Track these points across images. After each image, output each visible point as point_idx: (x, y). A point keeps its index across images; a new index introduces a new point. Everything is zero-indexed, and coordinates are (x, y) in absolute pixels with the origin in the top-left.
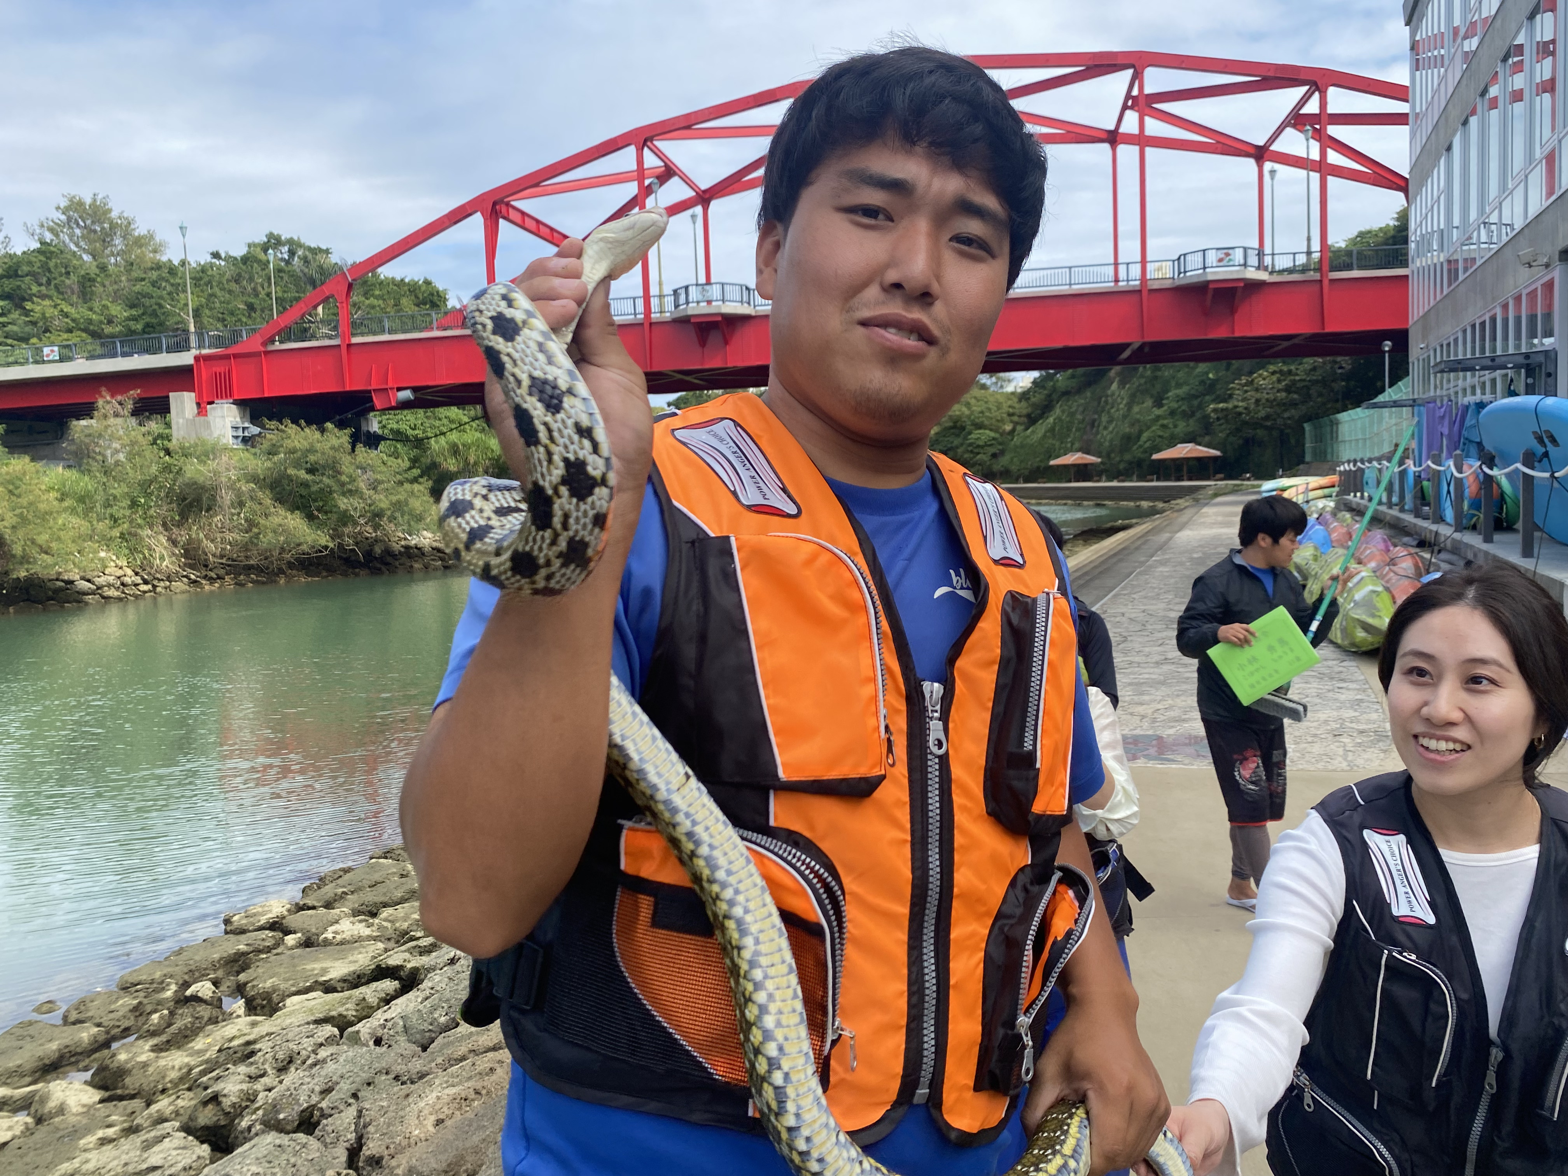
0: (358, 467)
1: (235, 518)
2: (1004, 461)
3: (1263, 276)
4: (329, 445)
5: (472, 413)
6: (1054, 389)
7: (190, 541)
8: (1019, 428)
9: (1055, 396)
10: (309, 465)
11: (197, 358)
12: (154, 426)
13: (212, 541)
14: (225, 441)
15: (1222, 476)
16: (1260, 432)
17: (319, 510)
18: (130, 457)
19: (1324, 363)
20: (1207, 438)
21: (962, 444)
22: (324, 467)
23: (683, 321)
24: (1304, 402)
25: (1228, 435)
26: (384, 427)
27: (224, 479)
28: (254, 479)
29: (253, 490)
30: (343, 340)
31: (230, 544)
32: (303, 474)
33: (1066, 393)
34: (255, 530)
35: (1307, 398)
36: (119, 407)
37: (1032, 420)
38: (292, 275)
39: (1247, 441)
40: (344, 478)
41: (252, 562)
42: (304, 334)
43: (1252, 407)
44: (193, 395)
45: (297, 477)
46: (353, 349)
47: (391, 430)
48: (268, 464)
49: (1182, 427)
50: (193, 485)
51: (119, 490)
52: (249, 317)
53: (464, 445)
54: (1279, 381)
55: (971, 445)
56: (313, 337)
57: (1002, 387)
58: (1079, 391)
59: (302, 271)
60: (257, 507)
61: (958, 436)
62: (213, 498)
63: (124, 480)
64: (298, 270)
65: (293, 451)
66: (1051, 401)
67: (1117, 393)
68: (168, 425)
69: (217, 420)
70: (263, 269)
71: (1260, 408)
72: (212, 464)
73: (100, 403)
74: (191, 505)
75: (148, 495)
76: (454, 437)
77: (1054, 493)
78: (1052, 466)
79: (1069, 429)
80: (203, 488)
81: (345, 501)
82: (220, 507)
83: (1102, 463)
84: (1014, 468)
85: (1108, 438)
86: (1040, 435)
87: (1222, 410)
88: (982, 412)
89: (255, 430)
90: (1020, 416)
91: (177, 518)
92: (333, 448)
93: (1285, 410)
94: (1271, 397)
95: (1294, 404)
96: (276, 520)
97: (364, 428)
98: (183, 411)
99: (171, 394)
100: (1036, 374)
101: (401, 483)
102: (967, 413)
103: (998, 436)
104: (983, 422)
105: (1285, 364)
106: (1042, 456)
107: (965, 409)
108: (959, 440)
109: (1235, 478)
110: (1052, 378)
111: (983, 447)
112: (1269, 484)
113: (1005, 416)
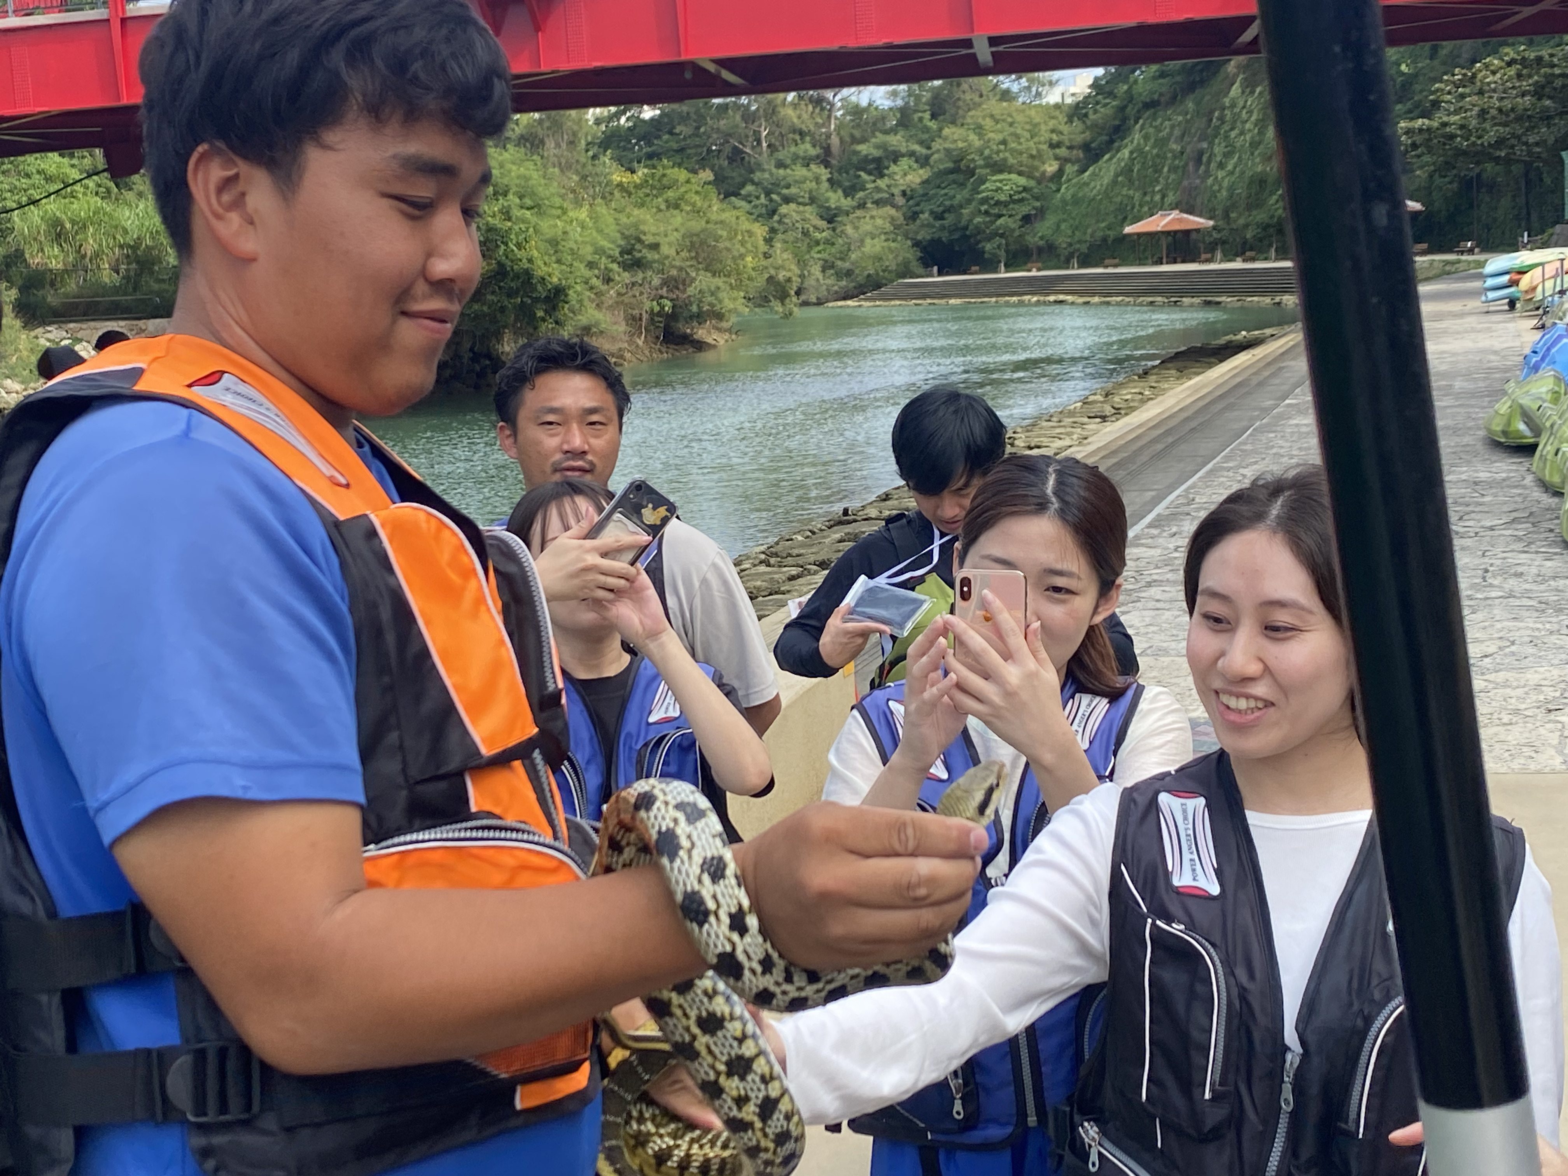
2: (1043, 229)
5: (87, 162)
6: (1130, 97)
8: (1070, 169)
9: (1130, 111)
15: (1425, 246)
16: (1490, 169)
21: (969, 201)
25: (1431, 176)
33: (1151, 105)
37: (1091, 153)
39: (1469, 185)
43: (1474, 123)
53: (73, 222)
54: (1519, 76)
55: (985, 201)
57: (1038, 95)
58: (1173, 100)
61: (962, 185)
66: (1124, 120)
67: (1241, 103)
71: (1487, 125)
76: (52, 206)
77: (1135, 284)
78: (1129, 235)
79: (1158, 170)
83: (1214, 228)
84: (1062, 241)
85: (1226, 183)
86: (1106, 181)
87: (1421, 130)
88: (1004, 142)
90: (1070, 148)
93: (1529, 130)
94: (1507, 104)
95: (1547, 118)
100: (1100, 71)
102: (977, 143)
103: (1032, 183)
104: (1005, 160)
105: (1530, 44)
106: (1111, 219)
107: (973, 137)
108: (965, 193)
109: (1450, 251)
110: (1125, 80)
111: (1006, 204)
112: (1498, 262)
113: (1045, 147)
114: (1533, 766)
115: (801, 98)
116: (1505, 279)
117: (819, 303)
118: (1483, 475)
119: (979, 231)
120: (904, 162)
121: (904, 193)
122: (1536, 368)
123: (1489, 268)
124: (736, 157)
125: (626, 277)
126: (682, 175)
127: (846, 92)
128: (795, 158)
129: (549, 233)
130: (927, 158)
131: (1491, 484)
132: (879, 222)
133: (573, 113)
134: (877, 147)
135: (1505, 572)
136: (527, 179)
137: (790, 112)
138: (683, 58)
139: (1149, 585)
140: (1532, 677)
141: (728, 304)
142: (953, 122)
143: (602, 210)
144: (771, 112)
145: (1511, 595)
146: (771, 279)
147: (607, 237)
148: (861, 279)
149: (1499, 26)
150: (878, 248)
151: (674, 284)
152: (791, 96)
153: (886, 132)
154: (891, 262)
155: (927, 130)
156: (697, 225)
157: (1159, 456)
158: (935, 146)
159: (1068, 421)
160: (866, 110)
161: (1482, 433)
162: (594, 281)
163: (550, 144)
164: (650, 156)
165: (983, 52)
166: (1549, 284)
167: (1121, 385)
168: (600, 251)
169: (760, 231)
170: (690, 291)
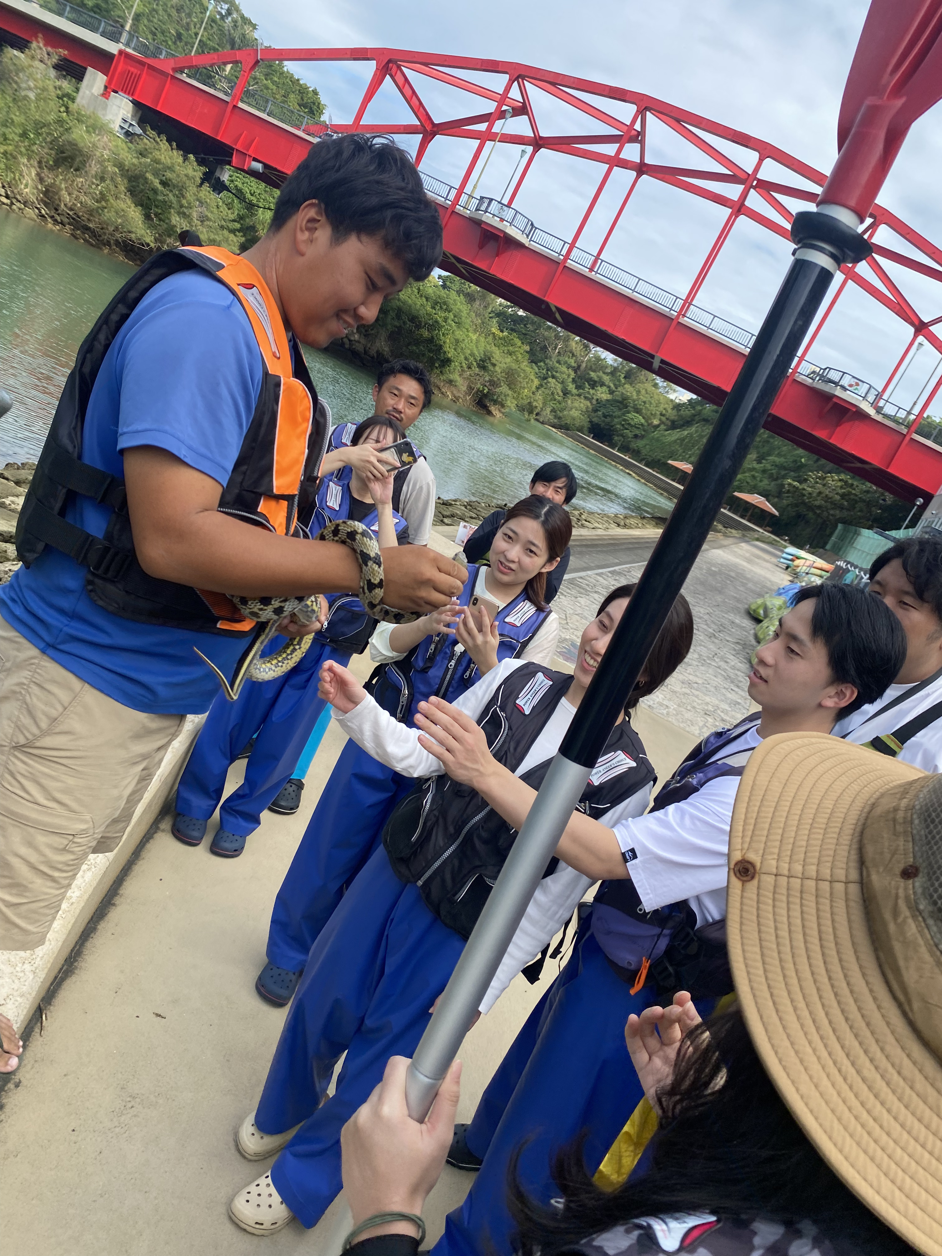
0: (198, 200)
1: (94, 186)
2: (640, 443)
3: (871, 412)
4: (186, 172)
6: (700, 413)
7: (53, 185)
8: (663, 427)
9: (697, 418)
10: (164, 178)
11: (121, 52)
12: (66, 85)
13: (69, 194)
14: (112, 126)
15: (770, 529)
16: (811, 515)
17: (156, 215)
18: (38, 98)
19: (876, 492)
20: (776, 500)
21: (619, 417)
22: (174, 186)
23: (477, 223)
24: (848, 510)
25: (788, 505)
26: (232, 181)
27: (98, 154)
28: (120, 165)
29: (115, 173)
30: (233, 100)
31: (81, 203)
32: (156, 183)
33: (705, 420)
34: (103, 203)
35: (852, 507)
36: (46, 56)
37: (674, 425)
38: (221, 29)
39: (799, 516)
40: (184, 202)
41: (91, 225)
42: (207, 79)
43: (815, 495)
44: (105, 77)
45: (152, 182)
46: (237, 110)
47: (236, 186)
48: (135, 161)
49: (765, 484)
50: (73, 144)
51: (18, 119)
52: (175, 43)
54: (841, 487)
55: (625, 420)
56: (213, 86)
57: (667, 392)
59: (229, 30)
60: (112, 187)
61: (620, 409)
62: (84, 163)
63: (25, 113)
64: (227, 28)
65: (157, 161)
66: (693, 420)
68: (77, 90)
69: (114, 107)
70: (201, 13)
71: (819, 498)
72: (95, 138)
73: (34, 45)
74: (65, 159)
75: (38, 134)
77: (658, 483)
78: (669, 464)
79: (693, 446)
80: (80, 151)
81: (178, 219)
82: (86, 172)
84: (644, 452)
86: (672, 439)
87: (794, 486)
88: (645, 402)
89: (138, 131)
90: (667, 419)
91: (51, 163)
92: (186, 175)
93: (833, 509)
94: (831, 495)
95: (842, 508)
96: (123, 206)
97: (217, 174)
98: (92, 86)
99: (90, 69)
100: (695, 397)
101: (222, 227)
102: (635, 397)
103: (646, 424)
104: (641, 409)
105: (852, 478)
106: (666, 454)
107: (634, 393)
108: (619, 413)
109: (778, 536)
110: (702, 406)
111: (632, 426)
112: (792, 550)
113: (658, 413)
114: (687, 729)
115: (581, 341)
116: (790, 557)
117: (543, 423)
118: (737, 621)
119: (616, 430)
120: (604, 388)
121: (597, 400)
122: (780, 594)
123: (787, 550)
124: (544, 349)
125: (477, 370)
126: (519, 343)
127: (598, 349)
128: (566, 363)
129: (458, 337)
130: (614, 392)
131: (738, 626)
132: (582, 405)
133: (493, 296)
134: (598, 377)
135: (723, 659)
136: (460, 311)
137: (574, 344)
138: (545, 299)
139: (596, 592)
140: (708, 699)
141: (509, 403)
142: (631, 384)
143: (482, 339)
144: (566, 340)
145: (719, 667)
146: (530, 403)
147: (478, 351)
148: (563, 423)
149: (845, 464)
150: (576, 415)
151: (493, 383)
152: (577, 338)
153: (604, 373)
154: (578, 423)
155: (619, 381)
156: (514, 366)
157: (629, 549)
158: (620, 389)
159: (605, 519)
160: (601, 360)
161: (746, 606)
162: (464, 365)
163: (478, 303)
164: (512, 330)
165: (656, 364)
166: (804, 568)
167: (632, 517)
168: (472, 354)
169: (536, 382)
170: (497, 390)
